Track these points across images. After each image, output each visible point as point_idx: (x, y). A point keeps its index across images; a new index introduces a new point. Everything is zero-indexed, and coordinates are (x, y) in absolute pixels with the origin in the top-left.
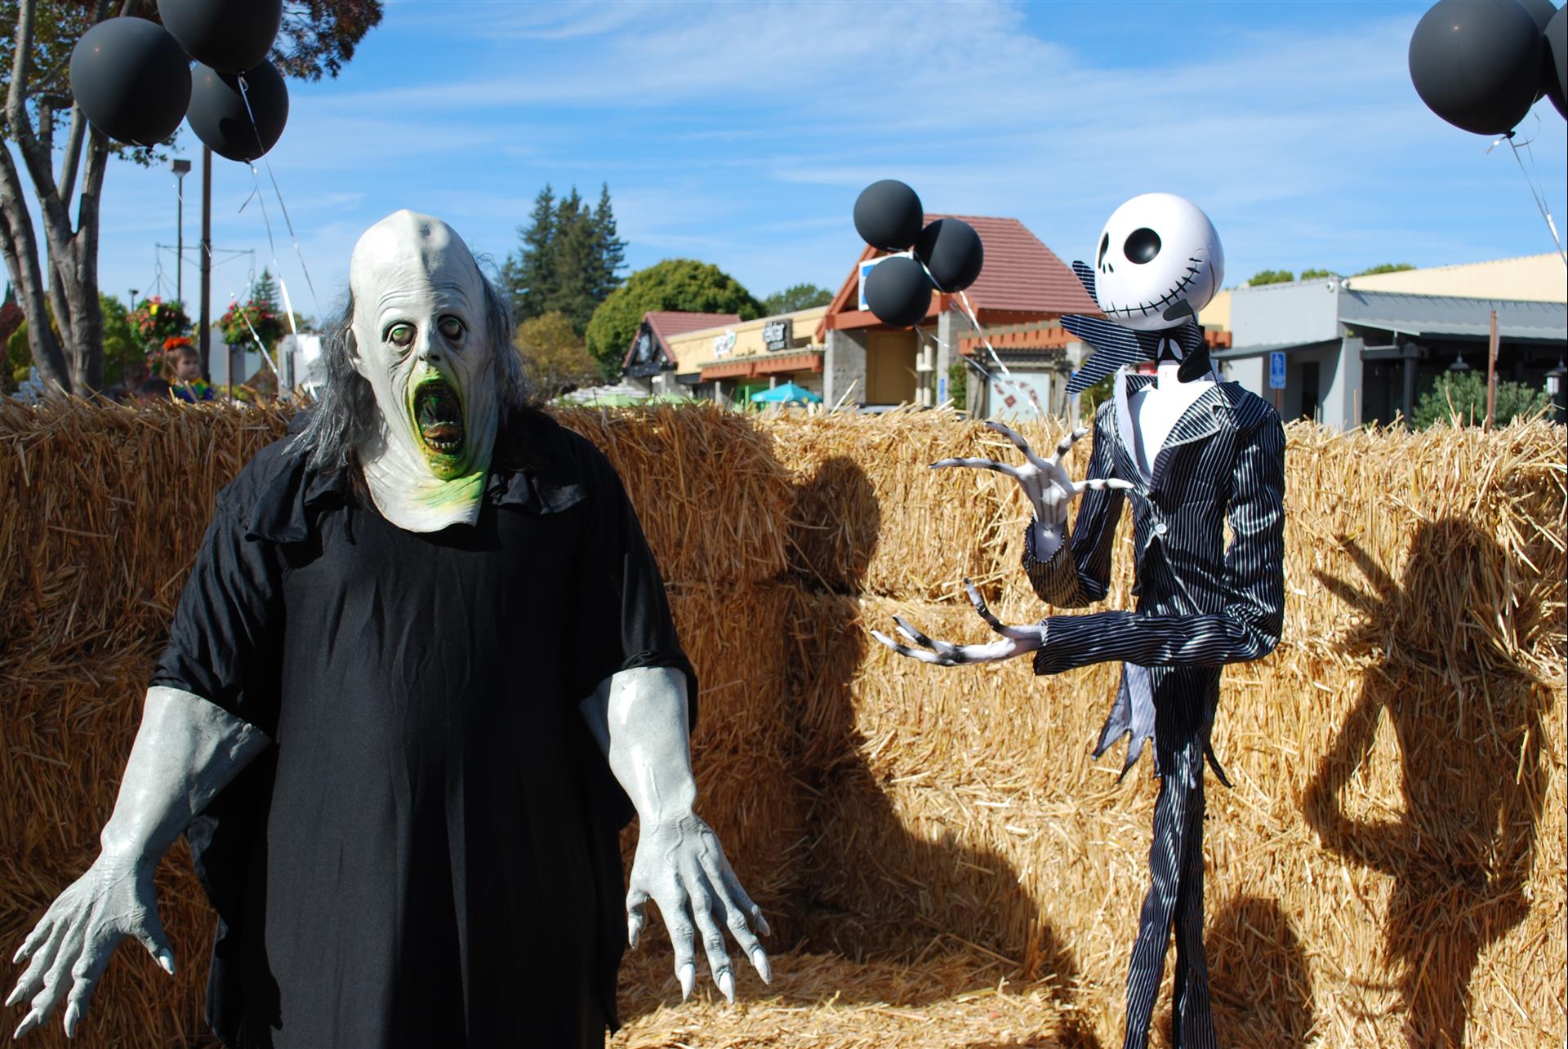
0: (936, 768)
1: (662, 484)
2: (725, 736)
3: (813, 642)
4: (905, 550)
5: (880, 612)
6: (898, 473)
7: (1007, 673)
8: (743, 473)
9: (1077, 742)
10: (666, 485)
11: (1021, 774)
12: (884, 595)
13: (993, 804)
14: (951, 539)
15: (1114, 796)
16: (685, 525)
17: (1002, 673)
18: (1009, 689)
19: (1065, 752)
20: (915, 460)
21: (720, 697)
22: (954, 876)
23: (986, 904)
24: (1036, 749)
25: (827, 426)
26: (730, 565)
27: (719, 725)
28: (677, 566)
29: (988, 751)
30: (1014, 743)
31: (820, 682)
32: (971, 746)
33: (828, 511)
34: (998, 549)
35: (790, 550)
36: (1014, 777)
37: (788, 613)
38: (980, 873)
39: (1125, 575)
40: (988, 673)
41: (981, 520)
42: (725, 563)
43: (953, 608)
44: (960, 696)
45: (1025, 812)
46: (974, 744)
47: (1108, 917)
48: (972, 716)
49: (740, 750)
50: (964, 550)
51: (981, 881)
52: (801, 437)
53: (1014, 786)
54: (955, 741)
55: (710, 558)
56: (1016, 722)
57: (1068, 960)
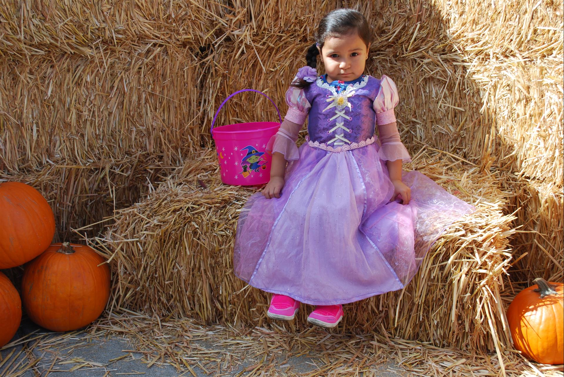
0: (429, 44)
2: (297, 28)
9: (526, 12)
11: (484, 41)
13: (465, 64)
15: (552, 46)
19: (517, 20)
21: (295, 3)
22: (439, 115)
23: (458, 130)
24: (497, 22)
27: (292, 21)
29: (463, 27)
32: (452, 26)
36: (481, 43)
38: (455, 110)
45: (488, 66)
46: (455, 25)
48: (454, 5)
49: (308, 39)
51: (455, 116)
53: (480, 49)
56: (483, 5)
57: (511, 163)
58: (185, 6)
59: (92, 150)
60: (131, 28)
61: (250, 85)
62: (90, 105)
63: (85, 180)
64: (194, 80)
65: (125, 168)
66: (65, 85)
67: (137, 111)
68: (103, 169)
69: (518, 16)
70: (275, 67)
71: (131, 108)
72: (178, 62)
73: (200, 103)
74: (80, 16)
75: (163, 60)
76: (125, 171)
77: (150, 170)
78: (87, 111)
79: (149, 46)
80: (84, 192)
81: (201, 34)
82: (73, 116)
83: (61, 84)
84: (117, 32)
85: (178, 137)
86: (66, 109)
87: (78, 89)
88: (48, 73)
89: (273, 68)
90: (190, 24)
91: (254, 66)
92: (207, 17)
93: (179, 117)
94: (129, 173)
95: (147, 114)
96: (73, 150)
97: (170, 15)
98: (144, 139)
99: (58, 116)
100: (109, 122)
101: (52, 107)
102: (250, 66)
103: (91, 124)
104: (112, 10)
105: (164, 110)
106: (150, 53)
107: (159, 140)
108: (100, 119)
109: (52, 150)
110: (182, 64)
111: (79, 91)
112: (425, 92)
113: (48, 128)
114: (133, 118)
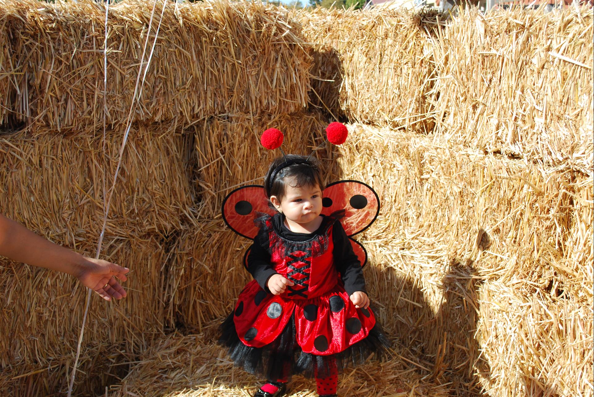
0: (390, 236)
1: (219, 51)
3: (325, 152)
4: (379, 95)
5: (362, 135)
6: (377, 45)
7: (434, 181)
8: (278, 44)
10: (222, 51)
11: (440, 248)
12: (367, 123)
13: (423, 265)
14: (406, 89)
16: (236, 77)
17: (430, 180)
18: (435, 192)
19: (468, 238)
20: (386, 36)
23: (416, 324)
24: (451, 233)
25: (339, 16)
26: (269, 103)
28: (231, 103)
29: (420, 231)
30: (437, 228)
31: (328, 177)
32: (411, 226)
33: (338, 71)
34: (433, 97)
35: (311, 94)
37: (310, 134)
38: (414, 305)
39: (516, 118)
40: (422, 179)
41: (425, 77)
42: (265, 102)
43: (404, 135)
44: (405, 193)
46: (413, 224)
47: (489, 350)
48: (412, 206)
50: (413, 96)
51: (414, 311)
52: (325, 23)
53: (435, 255)
54: (402, 221)
55: (254, 98)
56: (438, 213)
57: (464, 369)
58: (149, 198)
59: (53, 347)
60: (93, 229)
61: (215, 267)
62: (50, 306)
63: (44, 379)
64: (158, 266)
65: (86, 361)
66: (26, 290)
67: (99, 305)
68: (64, 365)
69: (469, 235)
70: (240, 246)
71: (93, 303)
72: (141, 254)
73: (164, 288)
74: (40, 226)
75: (126, 253)
76: (86, 363)
77: (111, 360)
78: (48, 312)
79: (112, 242)
80: (43, 391)
81: (165, 223)
82: (33, 319)
83: (21, 290)
84: (79, 235)
85: (142, 324)
86: (26, 313)
87: (39, 293)
88: (8, 282)
89: (240, 248)
90: (154, 215)
91: (219, 248)
92: (171, 206)
93: (143, 304)
94: (90, 365)
95: (109, 306)
96: (33, 351)
97: (134, 210)
98: (106, 330)
99: (19, 320)
100: (70, 319)
101: (12, 313)
102: (215, 249)
103: (52, 324)
104: (73, 215)
105: (127, 300)
106: (113, 249)
107: (121, 329)
108: (61, 318)
109: (12, 352)
110: (145, 254)
111: (39, 294)
112: (387, 279)
113: (8, 333)
114: (95, 311)
